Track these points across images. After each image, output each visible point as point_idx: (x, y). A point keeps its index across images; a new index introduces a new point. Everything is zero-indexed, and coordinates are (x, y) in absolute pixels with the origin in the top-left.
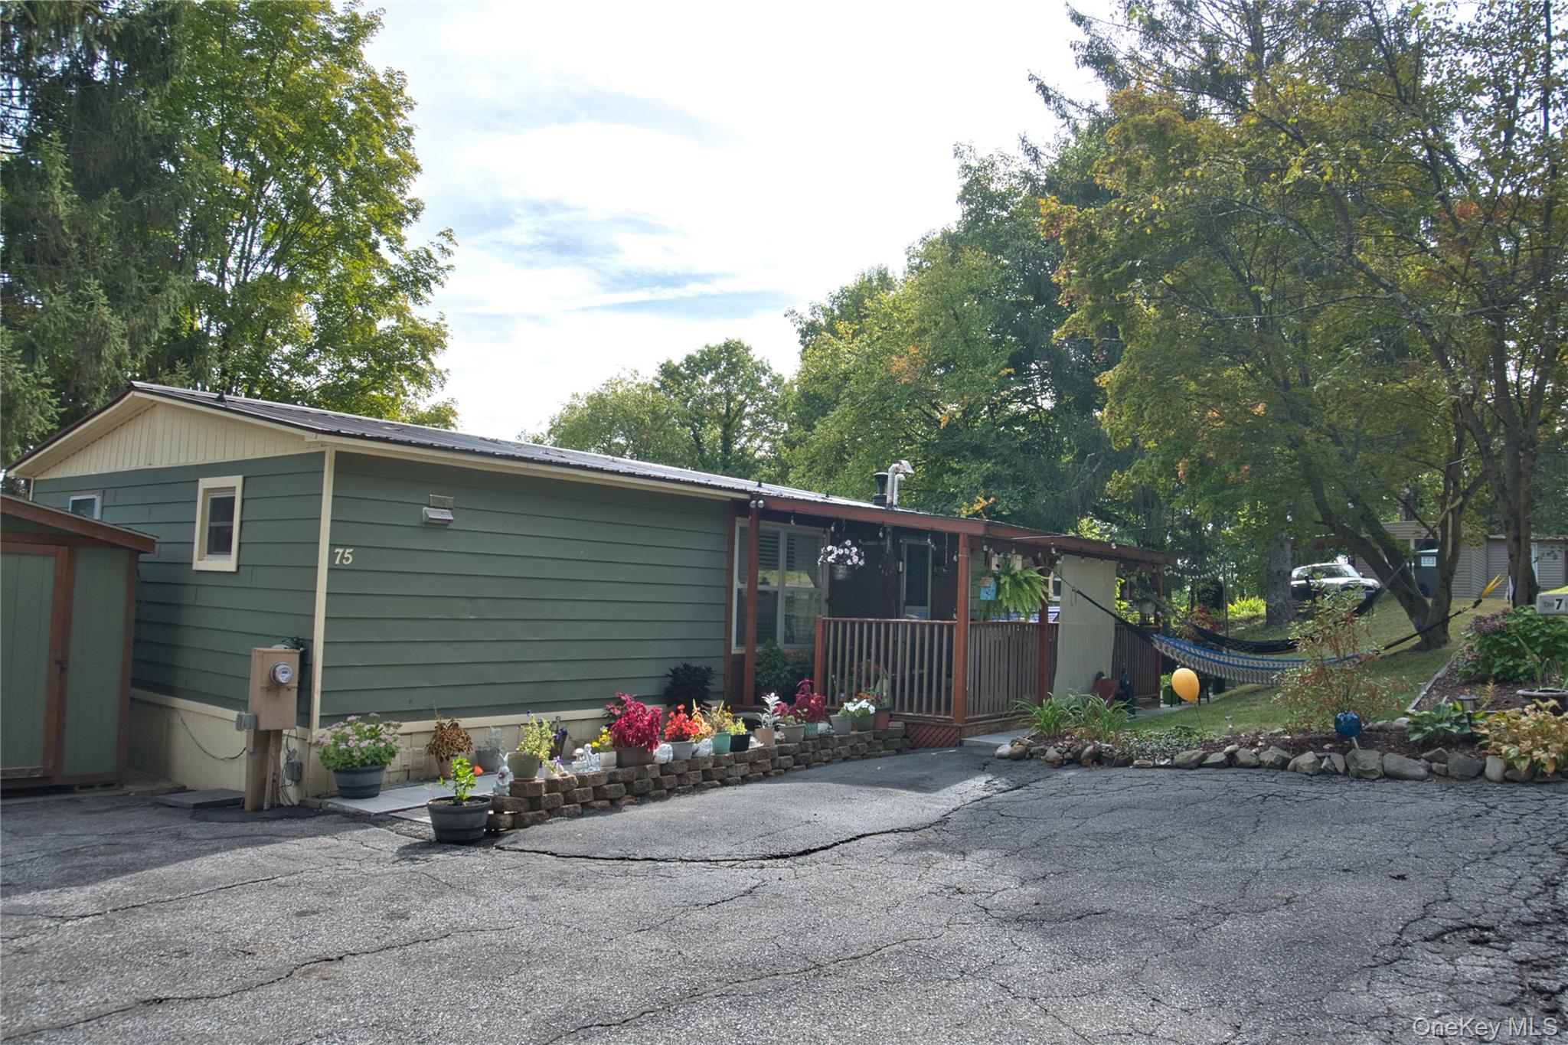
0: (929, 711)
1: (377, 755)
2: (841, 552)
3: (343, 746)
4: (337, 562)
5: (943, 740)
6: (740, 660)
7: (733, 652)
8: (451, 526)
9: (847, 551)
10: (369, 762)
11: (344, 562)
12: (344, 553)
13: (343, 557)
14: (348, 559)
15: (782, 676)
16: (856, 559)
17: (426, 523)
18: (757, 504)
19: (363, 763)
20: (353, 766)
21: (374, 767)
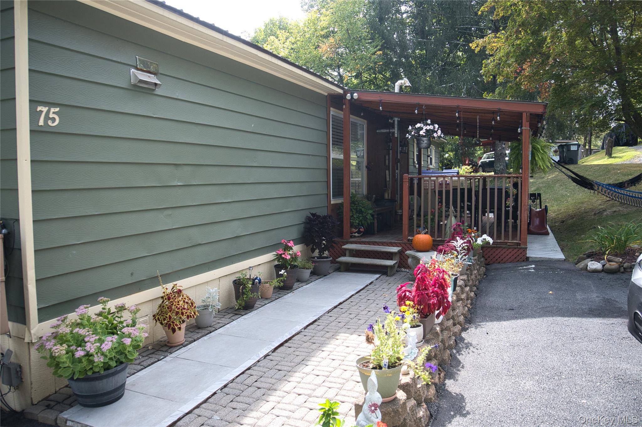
0: (507, 237)
1: (121, 353)
2: (428, 127)
3: (80, 353)
4: (41, 123)
5: (513, 257)
6: (338, 207)
7: (332, 203)
8: (158, 91)
9: (431, 127)
10: (113, 364)
11: (50, 123)
12: (48, 112)
13: (47, 117)
14: (53, 120)
15: (368, 217)
16: (439, 132)
17: (135, 86)
18: (352, 96)
19: (107, 367)
20: (94, 373)
21: (119, 368)
